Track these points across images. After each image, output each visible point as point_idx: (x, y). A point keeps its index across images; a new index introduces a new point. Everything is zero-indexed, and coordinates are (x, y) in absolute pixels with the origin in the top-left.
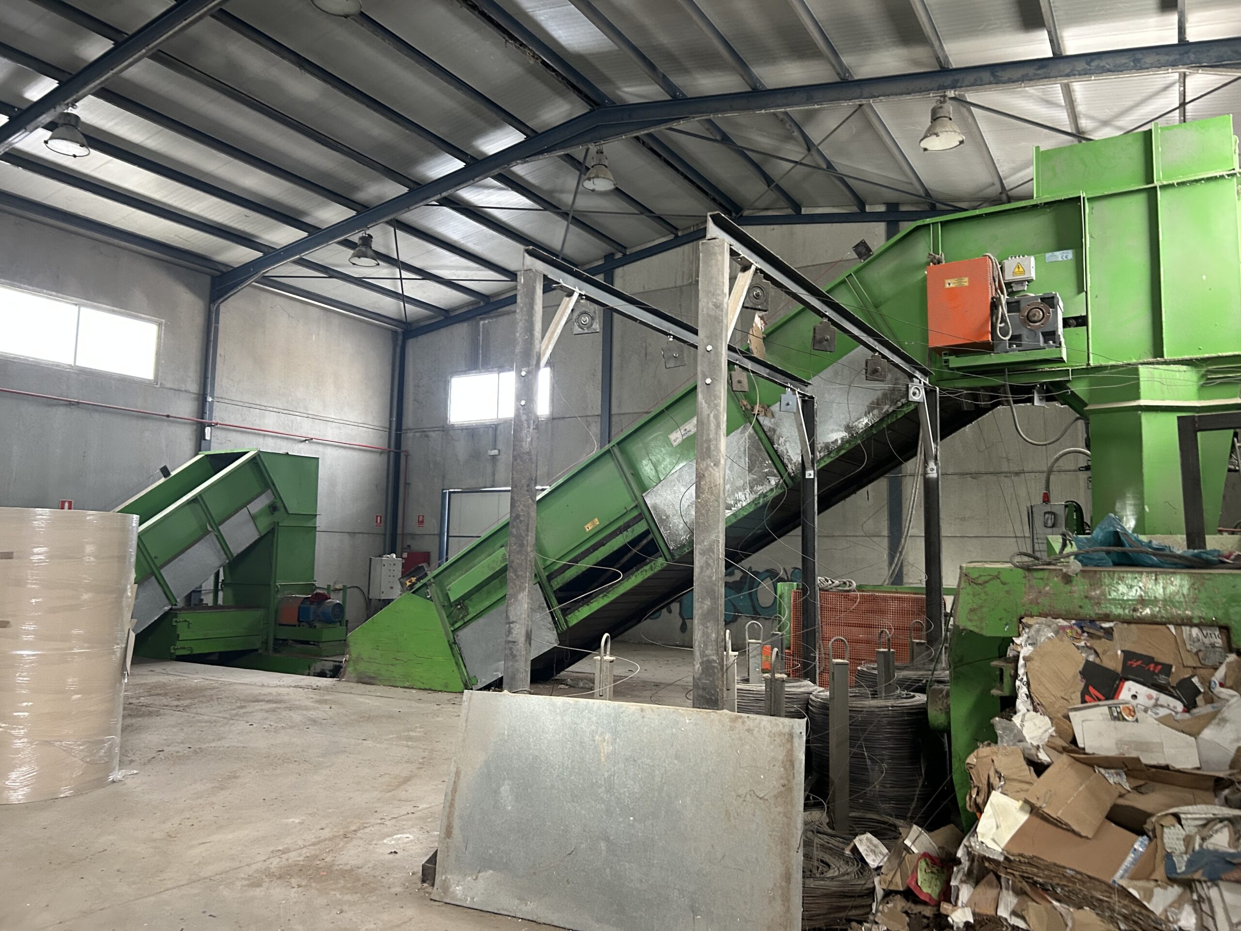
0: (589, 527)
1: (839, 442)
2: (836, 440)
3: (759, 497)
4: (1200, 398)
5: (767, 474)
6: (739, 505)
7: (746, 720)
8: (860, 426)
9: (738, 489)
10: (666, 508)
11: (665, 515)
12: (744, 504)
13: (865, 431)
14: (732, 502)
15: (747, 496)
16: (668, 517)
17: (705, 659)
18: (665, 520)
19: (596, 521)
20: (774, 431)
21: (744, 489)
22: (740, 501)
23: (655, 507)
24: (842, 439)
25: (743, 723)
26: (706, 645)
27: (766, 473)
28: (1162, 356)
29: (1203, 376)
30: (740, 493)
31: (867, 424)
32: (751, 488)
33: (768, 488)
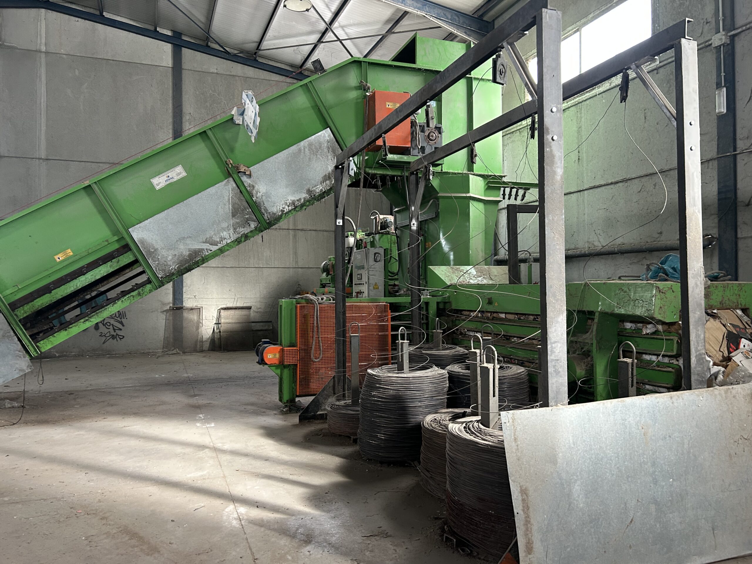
0: (60, 257)
1: (302, 200)
2: (300, 199)
3: (241, 237)
4: (485, 196)
5: (248, 220)
6: (224, 242)
7: (732, 390)
8: (317, 191)
9: (223, 229)
10: (154, 242)
11: (153, 248)
12: (229, 241)
13: (320, 195)
14: (218, 240)
15: (231, 234)
16: (156, 250)
17: (698, 353)
18: (153, 253)
19: (70, 252)
20: (253, 187)
21: (229, 230)
22: (225, 239)
23: (142, 241)
24: (304, 198)
25: (731, 392)
26: (698, 343)
27: (247, 218)
28: (473, 171)
29: (487, 184)
30: (225, 233)
31: (321, 190)
32: (235, 229)
33: (249, 230)
